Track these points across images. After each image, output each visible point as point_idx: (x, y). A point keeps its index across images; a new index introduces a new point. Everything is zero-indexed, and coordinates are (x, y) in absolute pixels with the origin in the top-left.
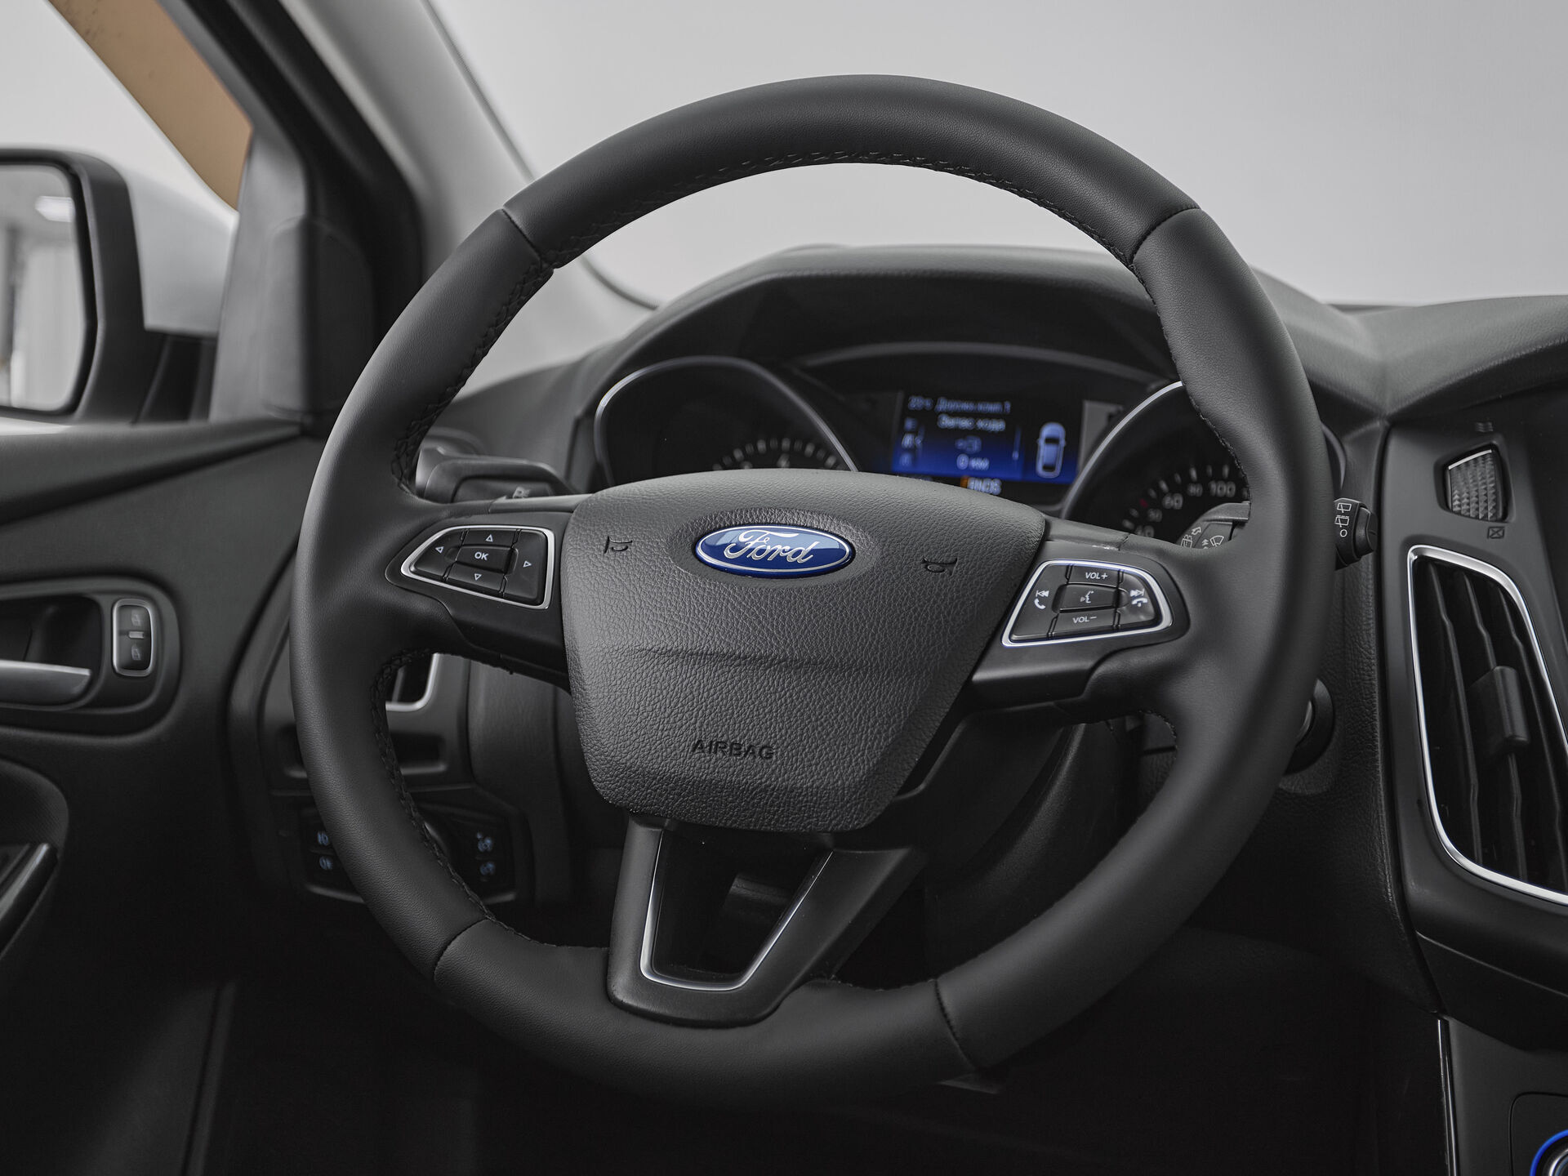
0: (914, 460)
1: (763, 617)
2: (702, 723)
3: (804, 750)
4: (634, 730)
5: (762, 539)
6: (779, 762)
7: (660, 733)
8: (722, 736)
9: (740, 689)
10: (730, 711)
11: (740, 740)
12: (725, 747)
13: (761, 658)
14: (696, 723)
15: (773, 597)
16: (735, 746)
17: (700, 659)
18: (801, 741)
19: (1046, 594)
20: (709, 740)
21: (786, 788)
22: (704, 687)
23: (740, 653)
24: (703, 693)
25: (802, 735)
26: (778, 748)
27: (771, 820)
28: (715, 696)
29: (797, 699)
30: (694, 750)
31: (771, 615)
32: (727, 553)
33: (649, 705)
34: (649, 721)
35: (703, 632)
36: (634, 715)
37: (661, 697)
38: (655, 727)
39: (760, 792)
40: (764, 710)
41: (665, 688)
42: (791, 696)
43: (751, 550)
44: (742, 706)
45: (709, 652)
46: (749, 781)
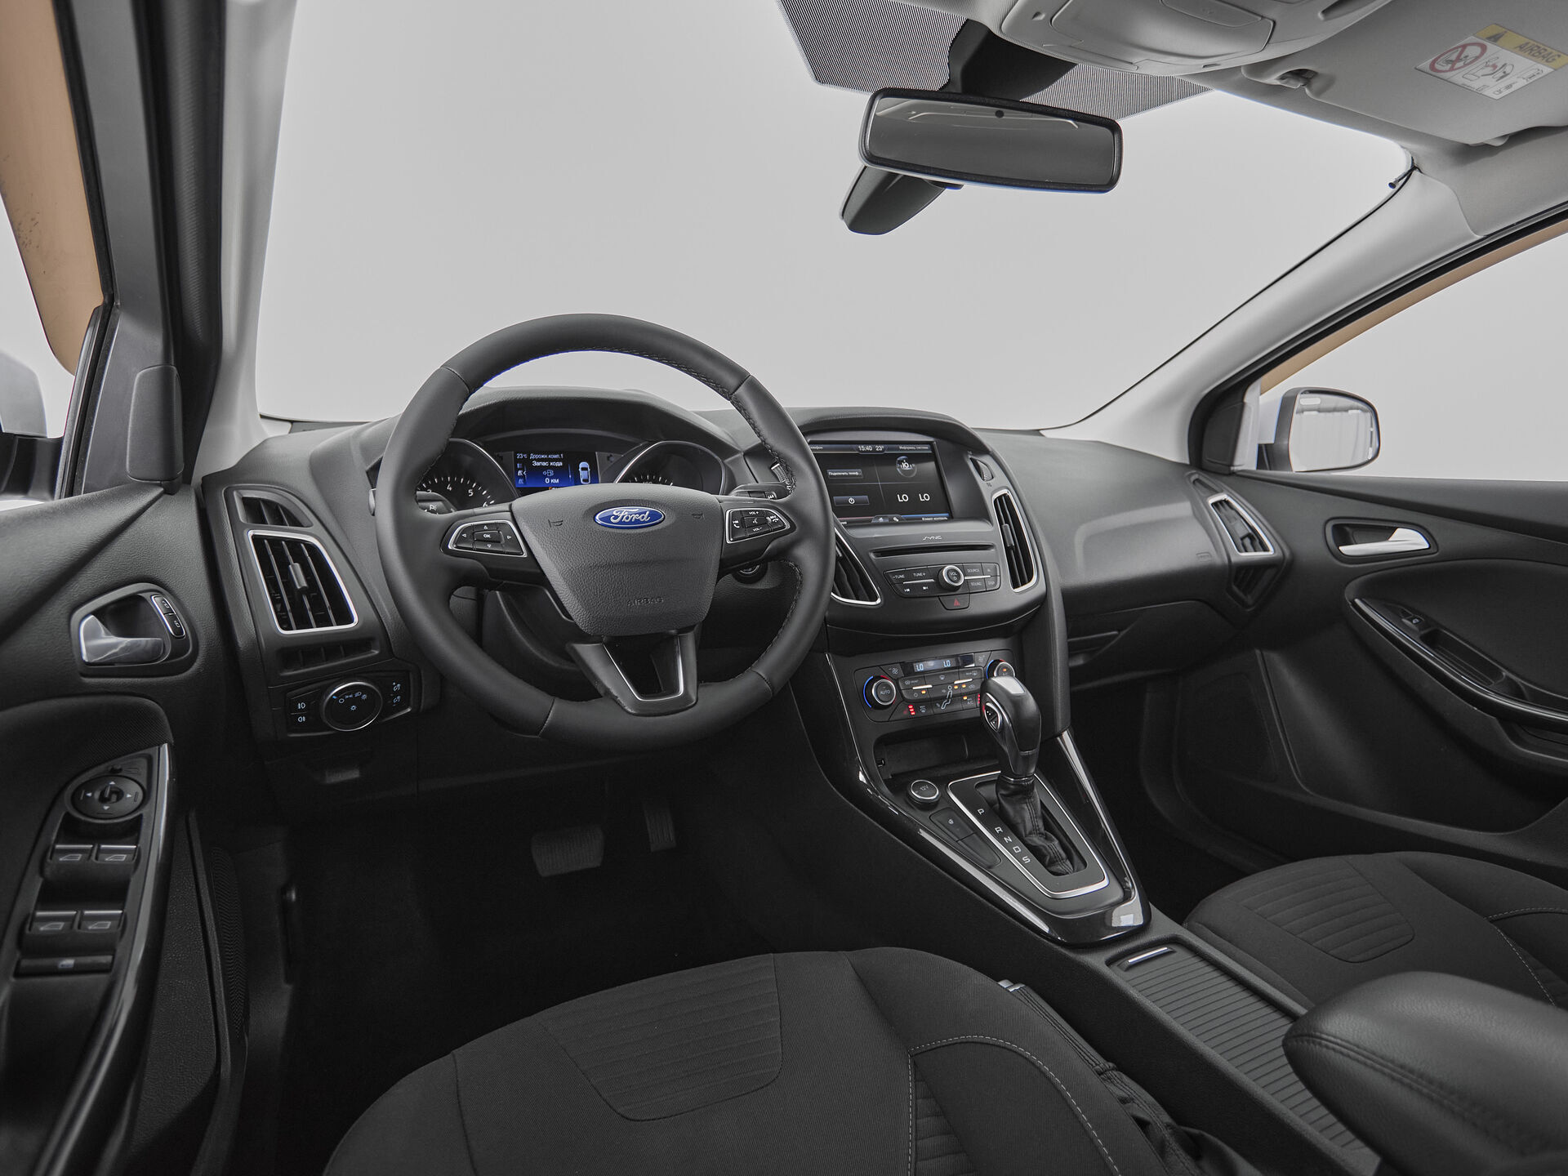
0: (524, 481)
1: (642, 545)
2: (629, 593)
3: (674, 596)
4: (597, 602)
5: (625, 513)
6: (665, 602)
7: (610, 600)
8: (639, 596)
9: (642, 576)
10: (640, 585)
11: (647, 597)
12: (641, 601)
13: (647, 561)
14: (626, 592)
15: (642, 537)
16: (645, 600)
17: (621, 566)
18: (672, 592)
19: (737, 522)
20: (634, 599)
21: (672, 612)
22: (626, 577)
23: (638, 561)
24: (626, 580)
26: (663, 597)
27: (663, 627)
28: (632, 580)
29: (667, 575)
30: (628, 605)
32: (612, 520)
33: (601, 590)
34: (603, 596)
35: (619, 555)
36: (595, 595)
38: (607, 598)
39: (660, 616)
40: (654, 582)
41: (607, 582)
42: (664, 574)
43: (623, 517)
44: (644, 582)
46: (655, 612)
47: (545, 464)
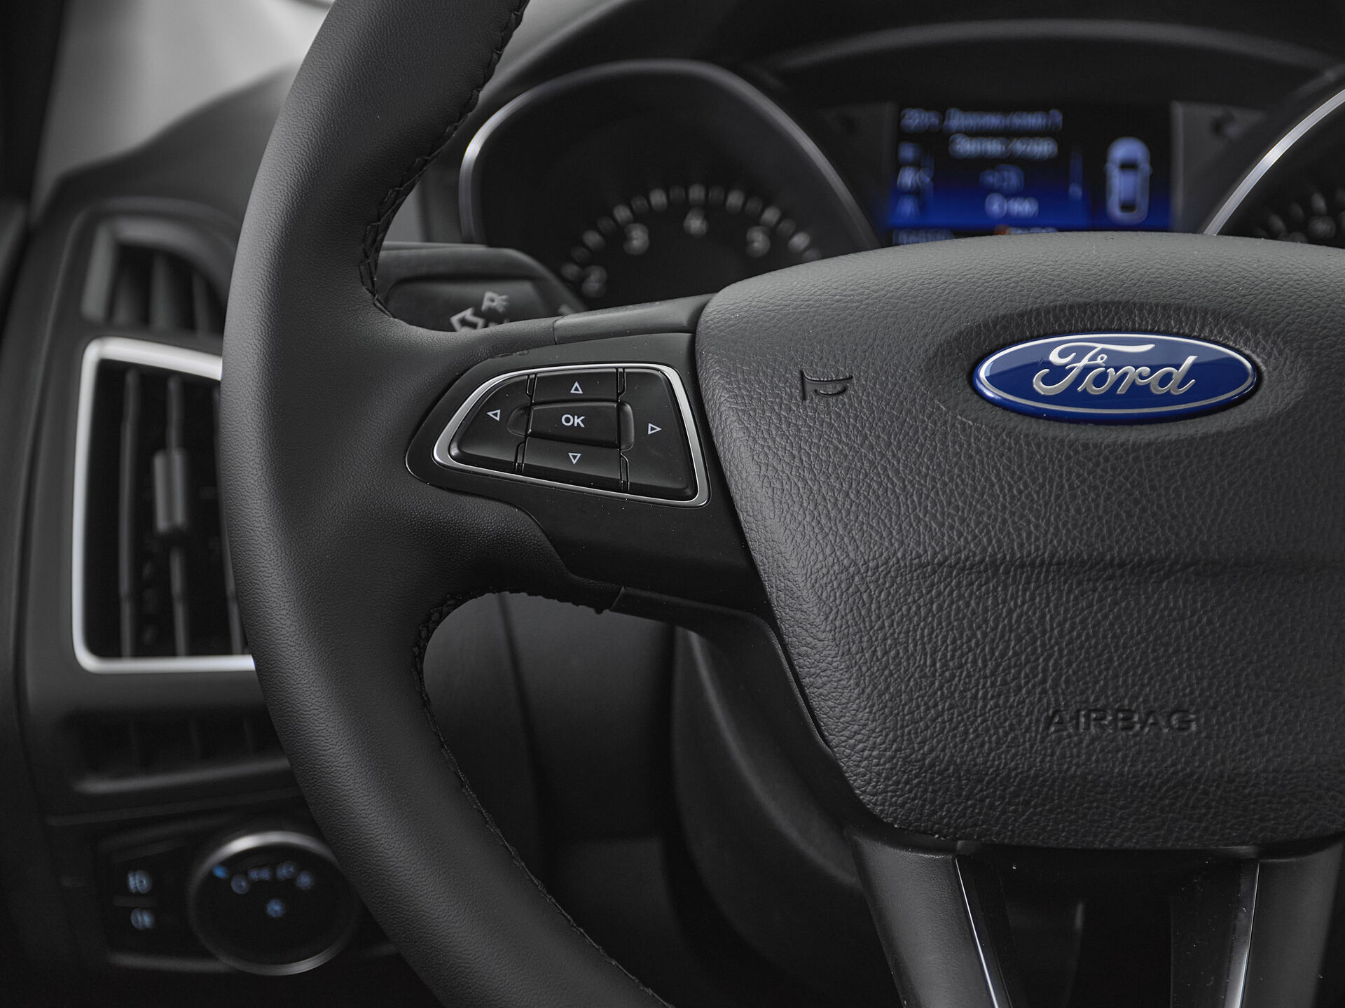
1: (1141, 493)
2: (1056, 684)
3: (1244, 710)
4: (930, 704)
5: (1094, 358)
6: (1203, 735)
7: (980, 704)
8: (1097, 700)
9: (1117, 618)
10: (1106, 656)
11: (1131, 703)
12: (1104, 718)
13: (1151, 562)
14: (1044, 681)
15: (1148, 458)
16: (1121, 715)
17: (1039, 574)
18: (1238, 695)
20: (1073, 708)
21: (1221, 776)
22: (1052, 619)
23: (1112, 559)
24: (1052, 630)
25: (1237, 685)
26: (1197, 712)
27: (1193, 830)
28: (1075, 633)
29: (1222, 625)
30: (1047, 728)
31: (1153, 488)
32: (1039, 386)
33: (953, 657)
34: (956, 686)
35: (1037, 527)
36: (925, 676)
37: (973, 643)
38: (969, 695)
39: (1174, 787)
40: (1166, 651)
41: (979, 627)
42: (1210, 622)
43: (1081, 378)
44: (1125, 646)
45: (1055, 560)
46: (1154, 772)
47: (994, 147)
